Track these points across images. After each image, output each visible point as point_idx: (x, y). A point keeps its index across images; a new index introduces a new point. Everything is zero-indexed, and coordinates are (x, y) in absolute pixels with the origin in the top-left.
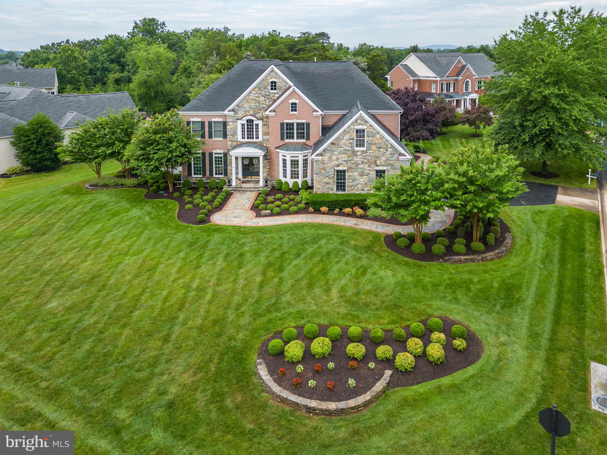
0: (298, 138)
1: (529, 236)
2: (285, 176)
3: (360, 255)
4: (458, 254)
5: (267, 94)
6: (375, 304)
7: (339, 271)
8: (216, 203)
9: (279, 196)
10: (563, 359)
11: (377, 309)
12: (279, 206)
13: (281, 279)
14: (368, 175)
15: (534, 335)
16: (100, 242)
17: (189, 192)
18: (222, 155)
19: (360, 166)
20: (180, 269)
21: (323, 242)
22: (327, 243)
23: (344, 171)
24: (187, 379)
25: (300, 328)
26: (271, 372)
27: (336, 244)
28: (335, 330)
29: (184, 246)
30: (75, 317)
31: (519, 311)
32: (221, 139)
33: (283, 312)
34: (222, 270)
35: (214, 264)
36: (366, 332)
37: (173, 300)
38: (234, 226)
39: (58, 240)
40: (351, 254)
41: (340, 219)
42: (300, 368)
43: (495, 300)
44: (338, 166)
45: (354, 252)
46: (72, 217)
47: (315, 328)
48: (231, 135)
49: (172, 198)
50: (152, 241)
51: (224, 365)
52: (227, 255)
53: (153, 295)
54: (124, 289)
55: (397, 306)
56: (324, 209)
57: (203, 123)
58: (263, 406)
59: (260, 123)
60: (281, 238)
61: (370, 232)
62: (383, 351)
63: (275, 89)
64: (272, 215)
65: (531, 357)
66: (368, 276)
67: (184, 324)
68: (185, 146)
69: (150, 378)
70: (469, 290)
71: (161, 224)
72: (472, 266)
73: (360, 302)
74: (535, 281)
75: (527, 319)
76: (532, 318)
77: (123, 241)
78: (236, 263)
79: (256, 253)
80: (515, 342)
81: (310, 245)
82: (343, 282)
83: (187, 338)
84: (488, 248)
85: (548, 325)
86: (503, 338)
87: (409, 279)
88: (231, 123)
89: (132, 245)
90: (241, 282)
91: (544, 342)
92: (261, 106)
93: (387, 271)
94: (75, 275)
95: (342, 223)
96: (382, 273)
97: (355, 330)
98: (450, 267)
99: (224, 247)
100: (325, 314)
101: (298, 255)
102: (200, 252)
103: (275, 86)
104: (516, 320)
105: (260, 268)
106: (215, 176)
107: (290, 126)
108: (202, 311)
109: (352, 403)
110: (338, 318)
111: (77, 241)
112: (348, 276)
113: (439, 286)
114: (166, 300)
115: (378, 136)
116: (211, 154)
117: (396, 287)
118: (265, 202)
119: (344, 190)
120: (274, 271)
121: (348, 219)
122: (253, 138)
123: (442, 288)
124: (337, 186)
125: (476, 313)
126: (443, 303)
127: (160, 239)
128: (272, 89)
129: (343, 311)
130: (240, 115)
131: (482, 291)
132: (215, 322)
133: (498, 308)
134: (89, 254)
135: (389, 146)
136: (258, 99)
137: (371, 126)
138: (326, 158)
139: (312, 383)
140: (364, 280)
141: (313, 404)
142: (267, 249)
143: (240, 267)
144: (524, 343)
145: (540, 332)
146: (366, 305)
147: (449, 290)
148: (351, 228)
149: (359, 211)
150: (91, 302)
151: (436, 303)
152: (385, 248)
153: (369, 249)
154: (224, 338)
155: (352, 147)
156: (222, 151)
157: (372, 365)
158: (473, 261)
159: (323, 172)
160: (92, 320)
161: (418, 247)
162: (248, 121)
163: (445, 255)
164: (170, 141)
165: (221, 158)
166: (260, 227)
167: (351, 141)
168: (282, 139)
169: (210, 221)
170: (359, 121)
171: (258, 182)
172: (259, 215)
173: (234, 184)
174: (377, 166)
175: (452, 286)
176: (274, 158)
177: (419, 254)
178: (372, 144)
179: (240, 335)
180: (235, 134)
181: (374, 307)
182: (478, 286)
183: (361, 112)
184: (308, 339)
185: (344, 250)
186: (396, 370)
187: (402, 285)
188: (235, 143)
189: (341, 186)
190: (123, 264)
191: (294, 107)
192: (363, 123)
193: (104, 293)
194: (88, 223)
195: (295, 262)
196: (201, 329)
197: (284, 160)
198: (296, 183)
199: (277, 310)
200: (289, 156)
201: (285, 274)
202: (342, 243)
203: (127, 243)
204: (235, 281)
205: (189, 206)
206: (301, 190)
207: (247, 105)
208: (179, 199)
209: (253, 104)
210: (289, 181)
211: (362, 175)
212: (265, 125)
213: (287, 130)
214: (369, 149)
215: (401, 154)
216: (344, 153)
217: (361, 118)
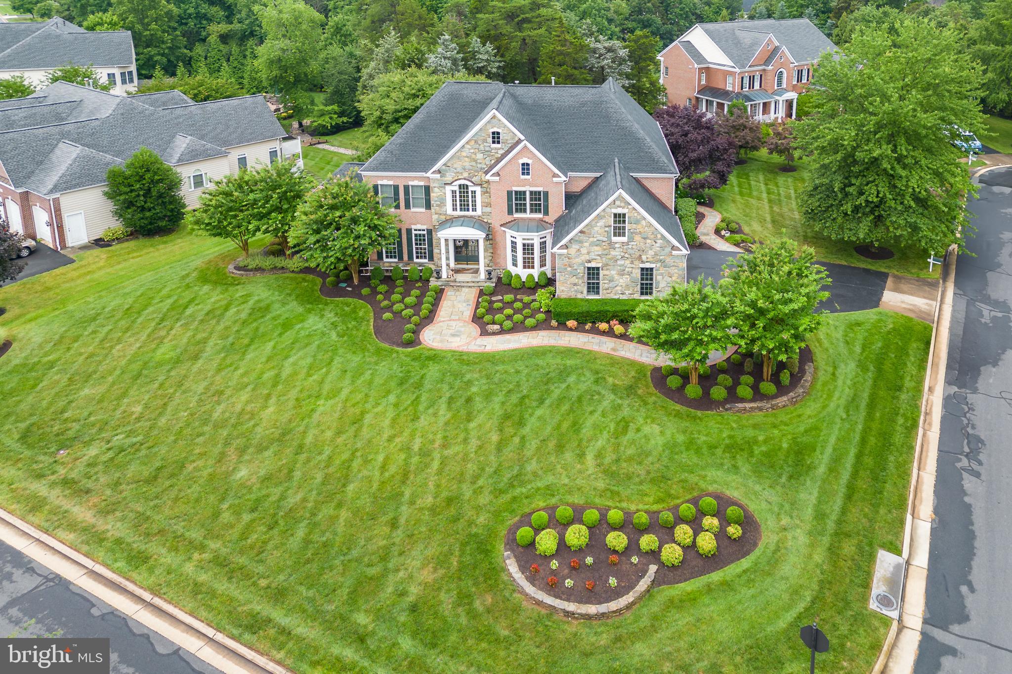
0: (532, 211)
1: (835, 368)
2: (515, 265)
3: (620, 402)
4: (743, 400)
5: (487, 149)
6: (638, 476)
7: (595, 426)
8: (424, 312)
9: (509, 298)
10: (848, 548)
11: (641, 483)
12: (509, 317)
13: (523, 438)
14: (629, 274)
15: (820, 516)
16: (278, 375)
17: (382, 288)
18: (425, 232)
19: (619, 262)
20: (394, 420)
21: (572, 379)
22: (578, 381)
23: (598, 269)
24: (427, 575)
25: (551, 510)
26: (522, 569)
27: (589, 383)
28: (592, 515)
29: (393, 384)
30: (276, 492)
31: (808, 483)
32: (423, 210)
33: (529, 487)
34: (447, 424)
35: (435, 415)
36: (628, 516)
37: (392, 469)
38: (454, 352)
39: (219, 370)
40: (610, 398)
41: (593, 340)
42: (554, 564)
43: (781, 468)
44: (590, 262)
45: (612, 397)
46: (226, 328)
47: (569, 512)
48: (438, 205)
50: (349, 375)
51: (467, 559)
52: (451, 401)
53: (366, 462)
54: (327, 451)
55: (665, 478)
56: (571, 323)
57: (396, 188)
58: (517, 610)
59: (478, 189)
60: (518, 372)
61: (632, 363)
62: (648, 541)
63: (499, 142)
64: (502, 332)
65: (812, 545)
66: (630, 435)
67: (412, 503)
68: (375, 228)
69: (386, 572)
70: (751, 454)
71: (357, 346)
72: (758, 417)
73: (622, 472)
74: (833, 440)
75: (815, 493)
76: (823, 492)
77: (309, 375)
78: (463, 412)
79: (488, 396)
80: (797, 526)
81: (556, 385)
82: (600, 443)
83: (418, 521)
84: (782, 390)
85: (838, 502)
86: (785, 521)
87: (681, 438)
88: (436, 190)
89: (322, 382)
90: (474, 443)
91: (831, 525)
92: (479, 166)
93: (655, 426)
94: (259, 429)
95: (595, 348)
96: (647, 429)
97: (615, 515)
98: (732, 419)
99: (445, 387)
100: (579, 489)
101: (541, 401)
102: (415, 395)
103: (499, 138)
104: (802, 496)
105: (495, 421)
106: (415, 260)
107: (521, 195)
108: (431, 486)
109: (613, 606)
110: (595, 496)
111: (246, 374)
112: (605, 435)
113: (716, 448)
114: (383, 468)
115: (643, 223)
116: (409, 231)
117: (664, 451)
118: (490, 310)
119: (598, 293)
120: (513, 425)
121: (604, 339)
122: (468, 210)
123: (719, 452)
124: (589, 288)
125: (758, 488)
126: (719, 473)
127: (358, 373)
128: (494, 142)
129: (601, 485)
130: (449, 179)
131: (767, 454)
132: (450, 501)
133: (784, 479)
134: (269, 396)
135: (659, 236)
136: (473, 156)
137: (634, 209)
138: (573, 250)
139: (569, 583)
140: (625, 440)
141: (571, 607)
142: (501, 391)
143: (469, 418)
144: (808, 527)
145: (828, 511)
146: (629, 477)
147: (728, 455)
148: (608, 356)
149: (619, 329)
150: (291, 471)
151: (712, 473)
152: (652, 389)
153: (630, 390)
154: (461, 524)
155: (609, 238)
156: (425, 227)
157: (635, 559)
158: (760, 409)
159: (569, 269)
160: (299, 497)
161: (693, 390)
162: (460, 186)
163: (727, 401)
164: (355, 221)
165: (424, 235)
166: (488, 353)
167: (607, 229)
168: (510, 212)
169: (420, 343)
170: (618, 203)
171: (477, 271)
172: (484, 333)
173: (444, 275)
174: (643, 262)
175: (733, 448)
176: (499, 238)
177: (694, 399)
178: (636, 233)
179: (482, 519)
180: (443, 203)
181: (637, 480)
182: (764, 448)
183: (621, 190)
184: (562, 526)
185: (599, 393)
186: (662, 565)
187: (672, 447)
188: (443, 218)
189: (593, 288)
190: (318, 413)
191: (526, 168)
192: (623, 204)
193: (302, 457)
194: (252, 341)
195: (539, 412)
196: (433, 510)
197: (514, 244)
198: (531, 276)
199: (522, 484)
200: (521, 238)
201: (526, 430)
202: (596, 381)
203: (315, 377)
204: (465, 440)
205: (387, 315)
206: (537, 286)
207: (458, 165)
208: (371, 299)
209: (467, 164)
210: (520, 271)
211: (622, 273)
212: (486, 192)
213: (516, 201)
214: (631, 240)
215: (674, 248)
216: (599, 243)
217: (621, 198)
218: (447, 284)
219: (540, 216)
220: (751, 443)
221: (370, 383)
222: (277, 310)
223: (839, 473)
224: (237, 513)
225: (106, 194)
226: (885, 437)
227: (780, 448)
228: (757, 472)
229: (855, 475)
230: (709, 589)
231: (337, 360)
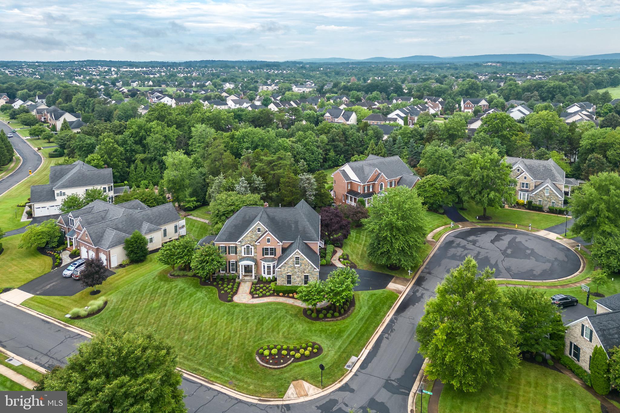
0: (270, 254)
1: (361, 309)
2: (264, 273)
3: (292, 318)
4: (328, 318)
5: (256, 234)
6: (293, 338)
7: (284, 325)
8: (234, 291)
9: (262, 285)
10: (345, 355)
12: (261, 292)
13: (263, 329)
14: (301, 277)
15: (340, 348)
16: (191, 311)
17: (220, 282)
18: (235, 262)
19: (297, 273)
20: (226, 324)
21: (279, 312)
22: (281, 312)
23: (290, 275)
24: (236, 360)
25: (268, 346)
26: (260, 359)
28: (279, 347)
29: (225, 314)
30: (196, 342)
31: (340, 340)
32: (234, 254)
33: (263, 340)
34: (241, 325)
35: (238, 322)
36: (288, 347)
37: (226, 336)
38: (244, 303)
40: (289, 317)
41: (287, 300)
42: (268, 358)
43: (334, 336)
44: (288, 273)
46: (172, 296)
47: (273, 346)
48: (239, 253)
49: (213, 285)
50: (212, 311)
51: (246, 357)
52: (242, 318)
53: (219, 335)
54: (208, 332)
55: (300, 339)
56: (281, 294)
57: (226, 247)
58: (258, 367)
59: (253, 247)
60: (263, 310)
61: (298, 307)
62: (292, 353)
63: (260, 231)
64: (259, 297)
65: (335, 355)
66: (293, 327)
67: (232, 344)
68: (219, 262)
69: (226, 360)
70: (326, 333)
71: (214, 302)
72: (331, 323)
73: (289, 337)
74: (351, 329)
75: (341, 342)
76: (343, 342)
77: (200, 311)
78: (246, 322)
79: (253, 317)
80: (333, 350)
81: (274, 313)
82: (284, 330)
83: (234, 349)
84: (341, 314)
85: (346, 345)
87: (307, 328)
88: (239, 248)
89: (204, 313)
90: (249, 330)
91: (342, 350)
92: (253, 239)
93: (301, 325)
94: (189, 326)
95: (288, 302)
96: (298, 326)
97: (285, 347)
98: (323, 323)
99: (241, 314)
100: (277, 341)
101: (269, 318)
102: (232, 317)
104: (337, 343)
105: (255, 324)
106: (231, 272)
107: (267, 249)
108: (237, 340)
109: (281, 366)
110: (281, 342)
111: (181, 311)
112: (286, 328)
114: (224, 336)
115: (305, 260)
116: (229, 262)
117: (302, 332)
118: (256, 290)
119: (290, 284)
120: (260, 325)
121: (291, 299)
122: (249, 254)
123: (317, 332)
124: (287, 281)
125: (325, 341)
126: (316, 337)
127: (215, 310)
128: (258, 231)
129: (283, 340)
130: (243, 244)
131: (330, 333)
132: (242, 344)
133: (333, 339)
134: (189, 317)
135: (310, 264)
136: (251, 236)
137: (302, 255)
138: (282, 269)
139: (271, 361)
140: (291, 329)
141: (271, 366)
142: (257, 315)
143: (248, 323)
144: (336, 350)
146: (291, 338)
147: (319, 333)
148: (291, 305)
149: (295, 296)
150: (199, 337)
151: (314, 337)
152: (302, 315)
153: (296, 315)
154: (245, 349)
155: (294, 265)
156: (235, 260)
157: (288, 357)
158: (333, 321)
159: (281, 276)
160: (202, 343)
161: (314, 315)
162: (247, 246)
163: (323, 318)
164: (213, 260)
166: (254, 304)
167: (293, 262)
168: (263, 255)
169: (233, 301)
170: (297, 254)
171: (251, 276)
172: (253, 297)
173: (241, 278)
174: (305, 273)
175: (321, 331)
176: (259, 264)
177: (314, 318)
178: (303, 263)
179: (250, 348)
180: (241, 252)
182: (330, 331)
183: (297, 250)
184: (270, 349)
185: (286, 316)
186: (295, 358)
187: (304, 331)
188: (241, 257)
189: (289, 282)
190: (205, 321)
191: (269, 240)
193: (202, 333)
194: (181, 300)
195: (268, 321)
196: (237, 346)
197: (264, 266)
198: (269, 278)
199: (261, 340)
200: (266, 264)
201: (264, 326)
202: (286, 313)
203: (202, 311)
204: (246, 329)
205: (222, 292)
206: (272, 281)
207: (246, 239)
208: (217, 286)
209: (249, 239)
210: (266, 276)
211: (298, 277)
212: (255, 248)
213: (265, 251)
214: (301, 266)
215: (315, 269)
216: (290, 267)
217: (297, 252)
218: (242, 280)
219: (273, 256)
220: (326, 330)
221: (219, 313)
222: (187, 290)
223: (349, 338)
224: (187, 347)
225: (124, 248)
226: (367, 328)
227: (335, 331)
228: (326, 337)
229: (354, 338)
230: (306, 363)
231: (208, 306)
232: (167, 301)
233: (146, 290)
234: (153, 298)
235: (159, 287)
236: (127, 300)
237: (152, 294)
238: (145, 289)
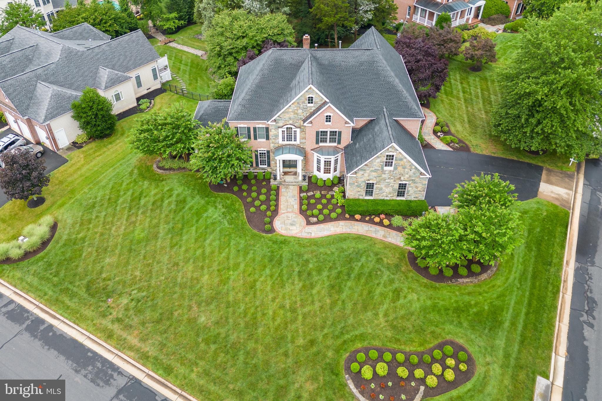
0: (330, 142)
2: (319, 171)
3: (392, 276)
4: (462, 277)
5: (305, 107)
6: (408, 328)
7: (381, 294)
8: (272, 208)
9: (318, 195)
10: (522, 376)
11: (410, 333)
12: (321, 212)
14: (392, 186)
15: (507, 356)
17: (245, 187)
18: (266, 152)
19: (387, 181)
21: (363, 259)
23: (373, 184)
25: (366, 352)
26: (356, 387)
27: (373, 262)
28: (389, 357)
29: (266, 261)
31: (500, 333)
32: (264, 140)
33: (351, 334)
34: (301, 290)
35: (293, 284)
36: (406, 354)
38: (295, 237)
41: (371, 229)
42: (373, 386)
43: (485, 324)
44: (368, 180)
45: (388, 273)
47: (376, 354)
48: (273, 138)
49: (234, 193)
50: (241, 253)
51: (327, 378)
52: (300, 274)
54: (242, 307)
55: (423, 330)
56: (358, 217)
57: (249, 129)
59: (298, 130)
60: (332, 253)
61: (395, 247)
62: (418, 373)
63: (312, 103)
64: (319, 222)
66: (401, 301)
70: (468, 314)
73: (400, 325)
75: (504, 341)
76: (508, 339)
78: (308, 283)
79: (319, 271)
80: (495, 362)
81: (355, 263)
82: (385, 306)
83: (298, 354)
84: (483, 268)
85: (516, 347)
86: (488, 358)
87: (429, 303)
88: (273, 130)
90: (317, 304)
91: (513, 361)
92: (299, 117)
93: (414, 294)
95: (374, 235)
96: (410, 297)
98: (457, 289)
99: (295, 264)
100: (378, 337)
101: (349, 276)
102: (280, 269)
103: (312, 100)
104: (498, 342)
105: (327, 290)
106: (260, 166)
107: (324, 133)
110: (387, 341)
112: (388, 301)
113: (449, 309)
115: (405, 160)
116: (256, 151)
117: (420, 312)
118: (310, 206)
119: (372, 195)
120: (336, 292)
121: (378, 228)
122: (292, 141)
123: (450, 312)
124: (366, 193)
125: (473, 337)
126: (452, 327)
127: (246, 252)
128: (309, 103)
129: (389, 334)
130: (281, 124)
131: (476, 314)
132: (312, 342)
133: (487, 331)
135: (413, 167)
136: (296, 111)
137: (400, 153)
138: (359, 175)
139: (381, 396)
140: (399, 304)
142: (326, 267)
143: (312, 286)
144: (501, 362)
145: (511, 352)
146: (403, 329)
147: (456, 315)
148: (382, 242)
149: (386, 222)
151: (448, 327)
152: (410, 267)
153: (397, 268)
155: (382, 168)
156: (265, 149)
157: (413, 384)
159: (356, 184)
162: (287, 128)
163: (453, 277)
165: (265, 154)
166: (314, 239)
167: (381, 163)
168: (317, 143)
169: (274, 231)
170: (390, 150)
171: (296, 174)
172: (309, 223)
173: (278, 177)
174: (401, 181)
175: (457, 310)
176: (309, 157)
177: (434, 276)
178: (399, 166)
179: (330, 354)
180: (276, 137)
181: (408, 331)
182: (475, 310)
183: (393, 144)
185: (380, 270)
186: (427, 387)
187: (424, 309)
188: (277, 145)
189: (369, 193)
191: (328, 118)
192: (393, 150)
195: (349, 284)
196: (304, 347)
197: (319, 161)
198: (329, 178)
200: (323, 159)
201: (344, 296)
202: (378, 261)
203: (224, 255)
204: (313, 303)
205: (252, 209)
206: (333, 185)
207: (287, 116)
208: (239, 194)
209: (292, 115)
210: (322, 176)
211: (387, 186)
212: (303, 131)
213: (321, 136)
214: (395, 169)
215: (421, 174)
216: (376, 171)
217: (392, 147)
218: (281, 183)
219: (335, 144)
220: (468, 306)
221: (254, 260)
222: (191, 203)
223: (517, 326)
225: (73, 117)
227: (484, 310)
228: (473, 328)
229: (525, 327)
230: (451, 400)
231: (233, 243)
232: (157, 226)
233: (121, 200)
234: (133, 219)
235: (141, 193)
236: (90, 221)
237: (130, 208)
238: (118, 197)
